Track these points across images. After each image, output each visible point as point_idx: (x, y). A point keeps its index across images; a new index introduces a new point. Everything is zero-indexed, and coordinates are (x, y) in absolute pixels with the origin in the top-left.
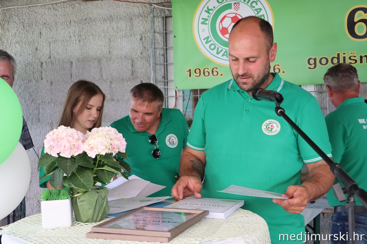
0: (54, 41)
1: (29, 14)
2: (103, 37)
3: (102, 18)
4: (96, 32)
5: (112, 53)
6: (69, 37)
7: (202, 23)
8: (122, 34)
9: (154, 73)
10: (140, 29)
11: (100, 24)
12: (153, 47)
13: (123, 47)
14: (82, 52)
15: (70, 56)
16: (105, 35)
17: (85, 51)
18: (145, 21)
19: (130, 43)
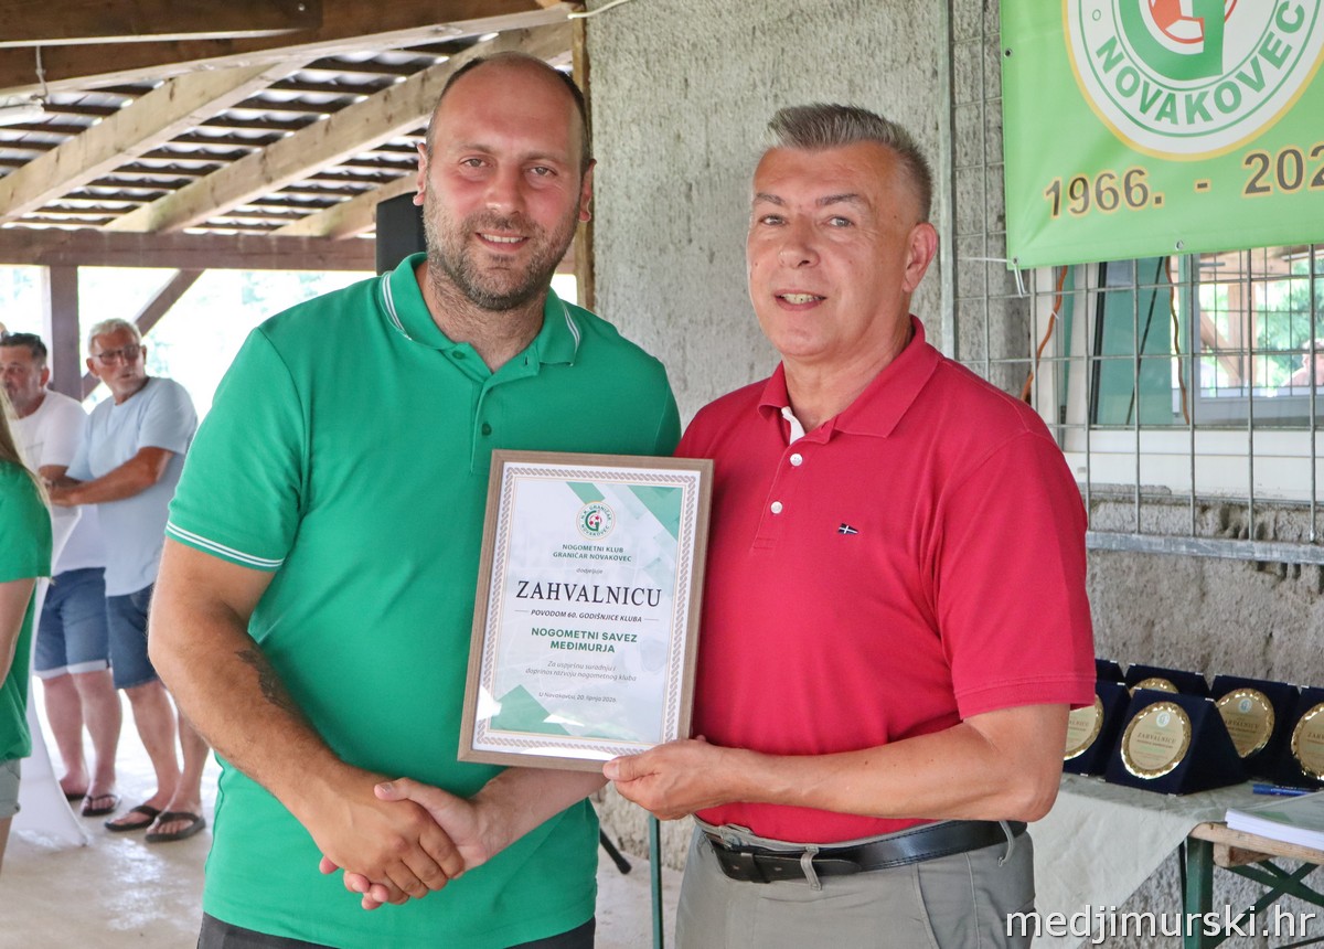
0: (716, 104)
1: (658, 21)
3: (832, 5)
4: (816, 59)
6: (751, 88)
8: (885, 57)
9: (948, 205)
10: (931, 31)
11: (826, 28)
12: (947, 101)
13: (886, 110)
16: (838, 66)
19: (904, 91)
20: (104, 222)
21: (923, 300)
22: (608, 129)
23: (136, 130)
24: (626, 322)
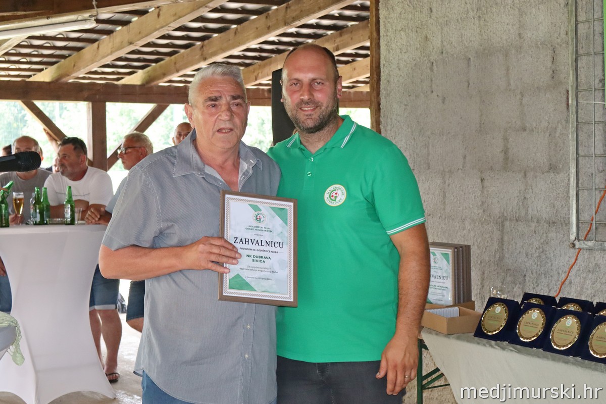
0: (447, 21)
2: (511, 7)
5: (523, 38)
9: (573, 74)
13: (539, 24)
14: (481, 40)
15: (466, 47)
17: (486, 37)
19: (549, 14)
20: (118, 79)
21: (558, 122)
22: (388, 34)
23: (140, 33)
24: (397, 133)
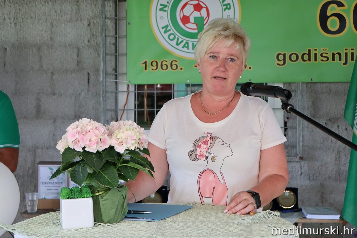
2: (44, 21)
4: (35, 14)
5: (54, 40)
6: (3, 19)
7: (161, 10)
8: (67, 18)
9: (104, 64)
10: (87, 13)
11: (41, 5)
12: (104, 34)
13: (67, 33)
14: (18, 38)
15: (3, 41)
16: (46, 18)
17: (22, 37)
18: (94, 4)
19: (75, 29)
21: (81, 91)
